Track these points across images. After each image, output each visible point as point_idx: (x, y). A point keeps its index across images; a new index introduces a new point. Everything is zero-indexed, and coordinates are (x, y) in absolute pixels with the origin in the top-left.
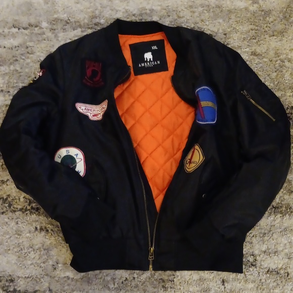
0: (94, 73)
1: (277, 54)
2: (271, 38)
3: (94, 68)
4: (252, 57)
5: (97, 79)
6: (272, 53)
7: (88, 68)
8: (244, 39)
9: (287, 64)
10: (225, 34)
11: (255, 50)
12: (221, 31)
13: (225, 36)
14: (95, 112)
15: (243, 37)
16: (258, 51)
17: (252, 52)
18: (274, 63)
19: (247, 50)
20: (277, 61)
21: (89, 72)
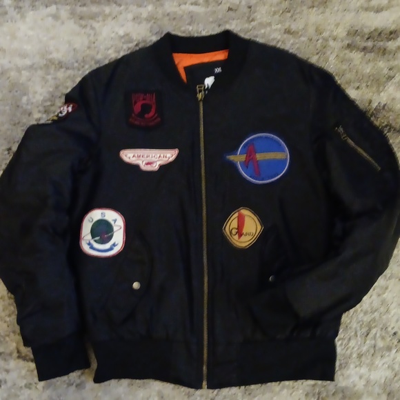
0: (146, 109)
1: (319, 31)
2: (310, 10)
3: (144, 102)
4: (285, 36)
5: (151, 114)
6: (311, 30)
7: (135, 103)
8: (275, 13)
9: (331, 43)
10: (250, 7)
11: (290, 26)
12: (243, 3)
13: (249, 10)
14: (149, 159)
15: (273, 9)
16: (294, 27)
17: (286, 29)
18: (315, 42)
19: (279, 26)
20: (318, 40)
21: (137, 108)
